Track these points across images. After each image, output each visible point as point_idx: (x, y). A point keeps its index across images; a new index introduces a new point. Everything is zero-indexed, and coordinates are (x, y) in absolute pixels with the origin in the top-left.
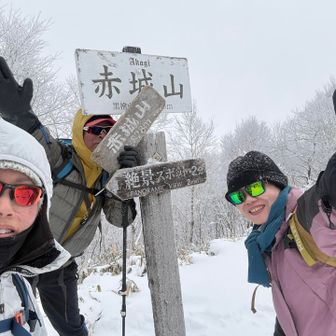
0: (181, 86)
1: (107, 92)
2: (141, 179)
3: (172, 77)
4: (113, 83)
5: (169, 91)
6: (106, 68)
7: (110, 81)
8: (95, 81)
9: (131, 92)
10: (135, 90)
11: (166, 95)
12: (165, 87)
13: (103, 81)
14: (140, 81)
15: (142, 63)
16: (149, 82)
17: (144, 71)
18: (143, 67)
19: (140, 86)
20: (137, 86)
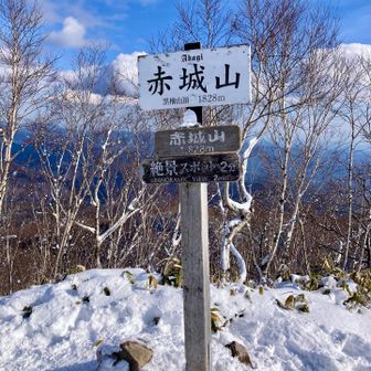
0: (238, 75)
1: (159, 90)
2: (165, 168)
3: (227, 67)
4: (165, 81)
5: (222, 82)
6: (159, 68)
7: (162, 80)
8: (149, 81)
9: (181, 88)
10: (185, 85)
11: (218, 86)
12: (218, 79)
13: (156, 81)
14: (191, 75)
15: (194, 59)
16: (200, 76)
17: (195, 65)
18: (195, 62)
19: (191, 80)
20: (187, 80)
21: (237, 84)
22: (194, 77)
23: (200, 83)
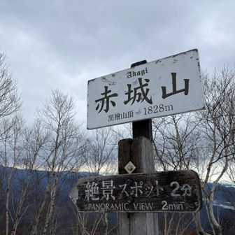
0: (187, 82)
1: (105, 108)
2: (100, 191)
3: (174, 75)
4: (111, 99)
6: (106, 88)
7: (108, 98)
8: (97, 101)
9: (126, 103)
11: (165, 96)
12: (164, 89)
13: (103, 99)
14: (136, 89)
15: (139, 73)
16: (145, 88)
17: (140, 80)
18: (140, 76)
19: (135, 94)
20: (132, 95)
21: (186, 91)
22: (139, 91)
23: (145, 95)
